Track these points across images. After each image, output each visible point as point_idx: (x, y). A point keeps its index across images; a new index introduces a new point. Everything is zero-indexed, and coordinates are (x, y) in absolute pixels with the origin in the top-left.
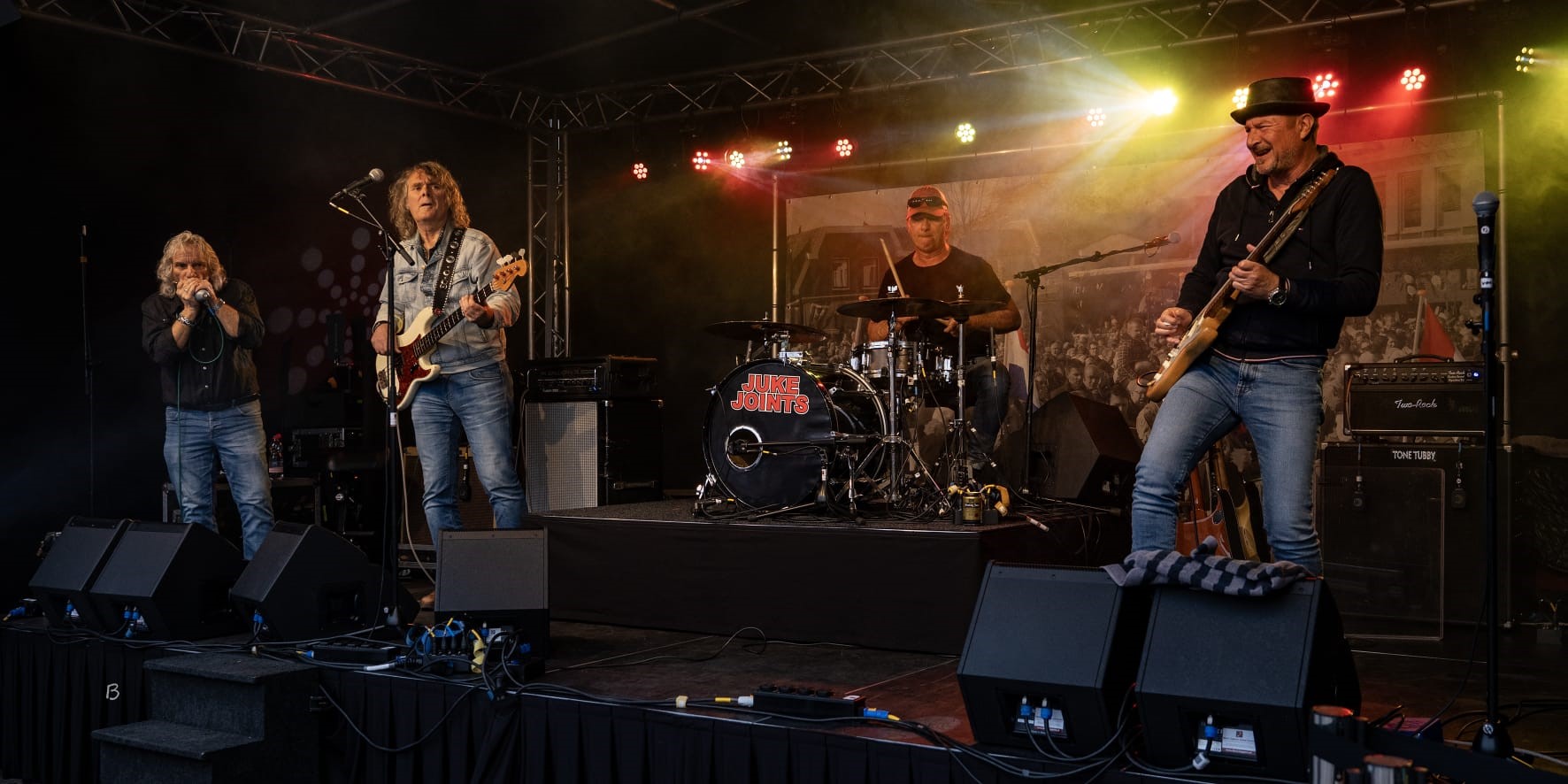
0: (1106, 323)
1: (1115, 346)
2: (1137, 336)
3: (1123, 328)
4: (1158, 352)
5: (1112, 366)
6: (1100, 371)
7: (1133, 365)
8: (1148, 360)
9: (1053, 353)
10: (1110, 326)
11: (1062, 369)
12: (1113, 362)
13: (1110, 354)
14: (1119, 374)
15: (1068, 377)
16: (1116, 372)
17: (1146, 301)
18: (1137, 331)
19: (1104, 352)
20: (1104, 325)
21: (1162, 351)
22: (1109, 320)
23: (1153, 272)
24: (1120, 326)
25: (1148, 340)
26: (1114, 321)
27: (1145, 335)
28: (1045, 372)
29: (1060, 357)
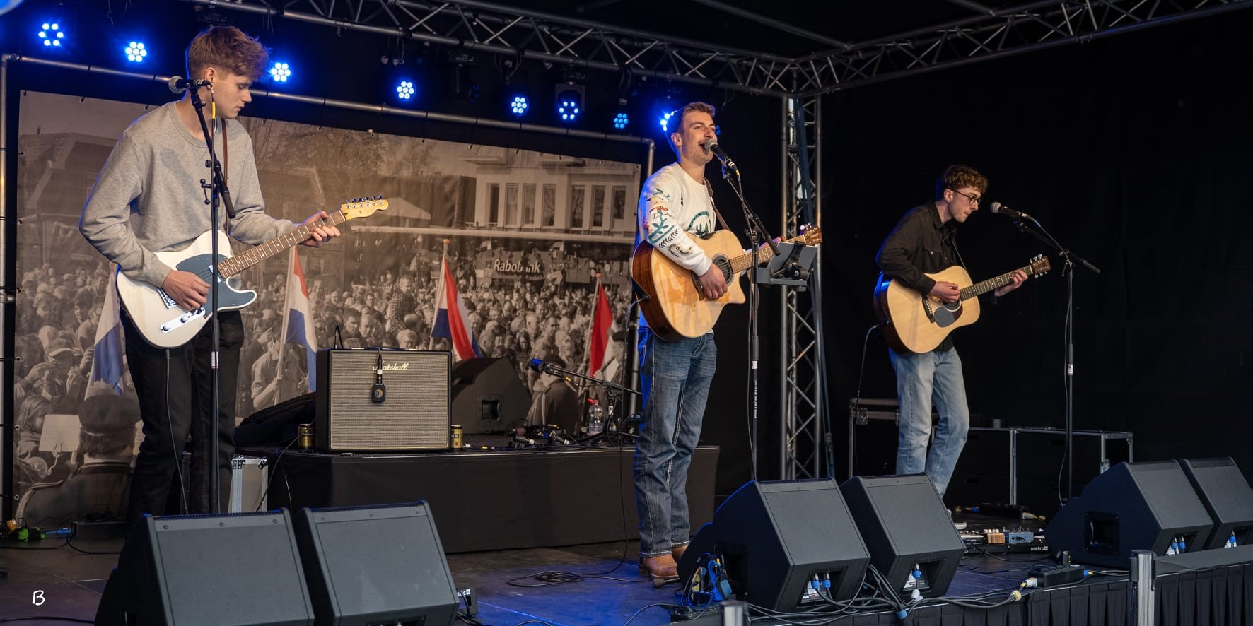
0: (382, 277)
1: (388, 299)
2: (408, 291)
3: (396, 284)
4: (424, 307)
5: (385, 317)
6: (375, 321)
7: (402, 317)
8: (415, 313)
9: (333, 301)
10: (386, 280)
11: (341, 317)
12: (386, 313)
13: (384, 306)
14: (391, 324)
15: (345, 325)
16: (388, 322)
17: (417, 261)
18: (408, 286)
19: (379, 303)
20: (380, 279)
21: (427, 306)
22: (385, 274)
23: (424, 236)
24: (394, 282)
25: (416, 296)
26: (389, 276)
27: (414, 291)
28: (325, 319)
29: (339, 305)
